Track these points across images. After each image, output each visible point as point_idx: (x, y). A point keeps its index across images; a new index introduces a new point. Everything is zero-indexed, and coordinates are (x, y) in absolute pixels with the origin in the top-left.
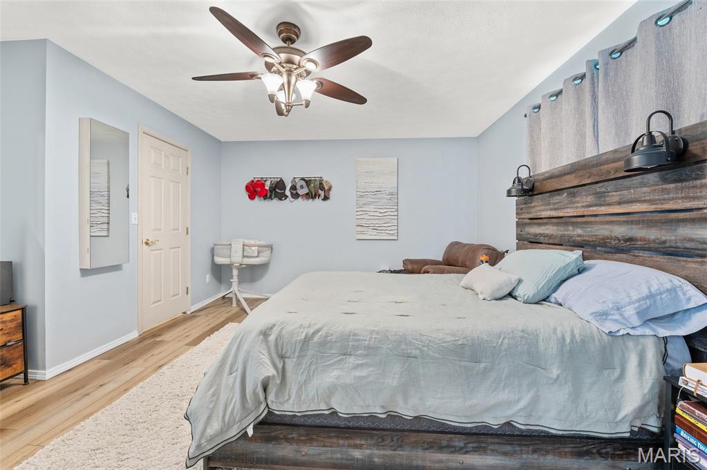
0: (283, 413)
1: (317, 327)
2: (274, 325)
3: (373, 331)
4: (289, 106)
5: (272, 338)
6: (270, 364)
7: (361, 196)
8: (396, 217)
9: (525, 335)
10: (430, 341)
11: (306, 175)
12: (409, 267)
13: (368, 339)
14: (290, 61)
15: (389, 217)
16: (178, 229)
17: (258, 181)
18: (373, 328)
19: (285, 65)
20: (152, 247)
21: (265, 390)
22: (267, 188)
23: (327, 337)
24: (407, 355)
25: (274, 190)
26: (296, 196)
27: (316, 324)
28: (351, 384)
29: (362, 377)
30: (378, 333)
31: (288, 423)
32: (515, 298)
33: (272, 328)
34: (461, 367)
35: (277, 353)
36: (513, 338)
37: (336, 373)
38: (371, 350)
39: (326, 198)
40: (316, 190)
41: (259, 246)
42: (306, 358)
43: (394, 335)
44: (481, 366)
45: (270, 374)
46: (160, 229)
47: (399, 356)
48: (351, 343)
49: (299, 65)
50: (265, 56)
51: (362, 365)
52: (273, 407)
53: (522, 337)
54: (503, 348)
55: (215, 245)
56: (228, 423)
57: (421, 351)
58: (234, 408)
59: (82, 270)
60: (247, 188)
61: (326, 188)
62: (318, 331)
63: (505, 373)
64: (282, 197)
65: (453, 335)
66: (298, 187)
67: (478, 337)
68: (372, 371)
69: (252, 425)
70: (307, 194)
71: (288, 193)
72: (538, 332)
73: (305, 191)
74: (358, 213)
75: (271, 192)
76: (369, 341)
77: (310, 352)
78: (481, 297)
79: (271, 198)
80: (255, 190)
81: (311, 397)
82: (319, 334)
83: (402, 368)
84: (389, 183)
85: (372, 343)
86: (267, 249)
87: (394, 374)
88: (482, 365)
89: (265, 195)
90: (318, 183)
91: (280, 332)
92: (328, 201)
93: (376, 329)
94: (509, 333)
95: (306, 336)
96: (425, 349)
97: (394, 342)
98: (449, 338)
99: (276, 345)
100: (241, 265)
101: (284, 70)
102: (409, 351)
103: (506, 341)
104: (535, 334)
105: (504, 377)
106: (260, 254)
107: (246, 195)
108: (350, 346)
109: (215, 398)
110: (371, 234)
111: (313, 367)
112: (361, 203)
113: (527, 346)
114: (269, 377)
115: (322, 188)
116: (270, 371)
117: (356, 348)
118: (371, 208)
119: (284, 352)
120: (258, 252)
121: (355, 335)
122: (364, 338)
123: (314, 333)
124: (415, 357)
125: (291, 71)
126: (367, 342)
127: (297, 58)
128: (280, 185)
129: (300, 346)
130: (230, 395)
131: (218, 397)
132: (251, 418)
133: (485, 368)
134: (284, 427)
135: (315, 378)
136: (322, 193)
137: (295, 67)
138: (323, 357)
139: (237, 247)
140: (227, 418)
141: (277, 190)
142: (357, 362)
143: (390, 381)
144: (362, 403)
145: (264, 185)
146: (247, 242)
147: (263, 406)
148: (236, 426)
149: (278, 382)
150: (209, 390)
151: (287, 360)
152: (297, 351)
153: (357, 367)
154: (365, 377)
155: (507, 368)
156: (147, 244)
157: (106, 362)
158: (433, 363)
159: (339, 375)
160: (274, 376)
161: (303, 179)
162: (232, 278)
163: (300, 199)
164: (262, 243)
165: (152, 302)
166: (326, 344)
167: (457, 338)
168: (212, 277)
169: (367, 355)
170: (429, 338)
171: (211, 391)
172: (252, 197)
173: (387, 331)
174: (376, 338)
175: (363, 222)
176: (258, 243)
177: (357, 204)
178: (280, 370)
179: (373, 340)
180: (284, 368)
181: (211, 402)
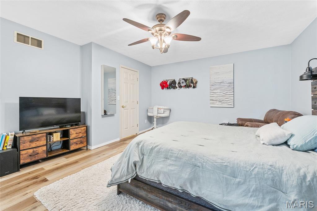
0: (142, 177)
1: (157, 144)
2: (142, 141)
3: (181, 150)
4: (161, 49)
5: (140, 146)
6: (138, 156)
7: (213, 85)
8: (233, 95)
9: (273, 168)
10: (208, 160)
11: (185, 77)
12: (240, 122)
13: (177, 153)
14: (161, 30)
15: (229, 95)
16: (134, 102)
17: (165, 81)
18: (181, 149)
19: (158, 32)
20: (125, 108)
21: (135, 166)
22: (168, 84)
23: (160, 149)
24: (195, 165)
25: (171, 85)
26: (180, 87)
27: (157, 143)
28: (166, 172)
29: (171, 170)
30: (182, 151)
31: (144, 182)
32: (289, 146)
33: (141, 142)
34: (223, 177)
35: (141, 152)
36: (262, 168)
37: (161, 166)
38: (178, 158)
39: (194, 87)
40: (190, 84)
41: (164, 109)
42: (152, 156)
43: (190, 154)
44: (236, 180)
45: (137, 160)
46: (128, 102)
47: (190, 164)
48: (169, 154)
49: (164, 31)
50: (149, 31)
51: (173, 165)
52: (138, 174)
53: (270, 169)
54: (253, 173)
55: (148, 108)
56: (122, 175)
57: (202, 165)
58: (124, 170)
59: (102, 115)
60: (161, 85)
61: (194, 82)
62: (157, 146)
63: (253, 188)
64: (175, 87)
65: (222, 159)
66: (181, 83)
67: (237, 163)
68: (177, 169)
69: (131, 179)
70: (185, 86)
71: (177, 85)
72: (283, 168)
73: (184, 84)
74: (211, 94)
75: (170, 85)
76: (178, 154)
77: (153, 155)
78: (262, 142)
79: (170, 88)
80: (164, 85)
81: (151, 174)
82: (157, 147)
83: (191, 170)
84: (228, 77)
85: (178, 155)
86: (168, 110)
87: (187, 172)
88: (238, 180)
89: (168, 87)
90: (190, 80)
91: (143, 144)
92: (196, 88)
93: (182, 149)
94: (260, 165)
95: (152, 147)
96: (205, 163)
97: (189, 157)
98: (219, 161)
99: (141, 149)
100: (157, 116)
101: (158, 34)
102: (196, 163)
103: (256, 169)
104: (281, 169)
105: (252, 190)
106: (165, 112)
107: (160, 87)
108: (169, 155)
109: (120, 165)
110: (218, 104)
111: (153, 161)
112: (212, 89)
113: (272, 175)
114: (136, 161)
115: (192, 82)
116: (137, 159)
117: (171, 156)
118: (218, 91)
119: (144, 152)
120: (164, 112)
121: (172, 150)
122: (176, 153)
123: (155, 147)
124: (198, 166)
125: (161, 34)
126: (176, 155)
127: (163, 28)
128: (174, 82)
129: (149, 151)
130: (124, 166)
131: (121, 165)
132: (130, 176)
133: (239, 182)
134: (143, 183)
135: (153, 166)
136: (192, 85)
137: (162, 32)
138: (158, 157)
139: (155, 109)
140: (122, 173)
141: (172, 85)
142: (171, 163)
143: (184, 175)
144: (171, 182)
145: (167, 83)
146: (159, 107)
147: (135, 172)
148: (125, 177)
149: (140, 164)
150: (118, 162)
151: (144, 156)
152: (148, 153)
153: (170, 165)
154: (173, 170)
155: (255, 185)
156: (123, 107)
157: (108, 147)
158: (208, 172)
159: (163, 167)
160: (138, 161)
161: (184, 79)
162: (154, 122)
163: (182, 88)
164: (165, 108)
165: (125, 128)
166: (159, 152)
167: (224, 162)
168: (147, 121)
169: (176, 161)
170: (208, 159)
171: (119, 162)
172: (163, 88)
173: (187, 151)
174: (181, 154)
175: (213, 98)
176: (164, 107)
177: (210, 89)
178: (141, 160)
179: (179, 154)
180: (143, 159)
181: (118, 166)
